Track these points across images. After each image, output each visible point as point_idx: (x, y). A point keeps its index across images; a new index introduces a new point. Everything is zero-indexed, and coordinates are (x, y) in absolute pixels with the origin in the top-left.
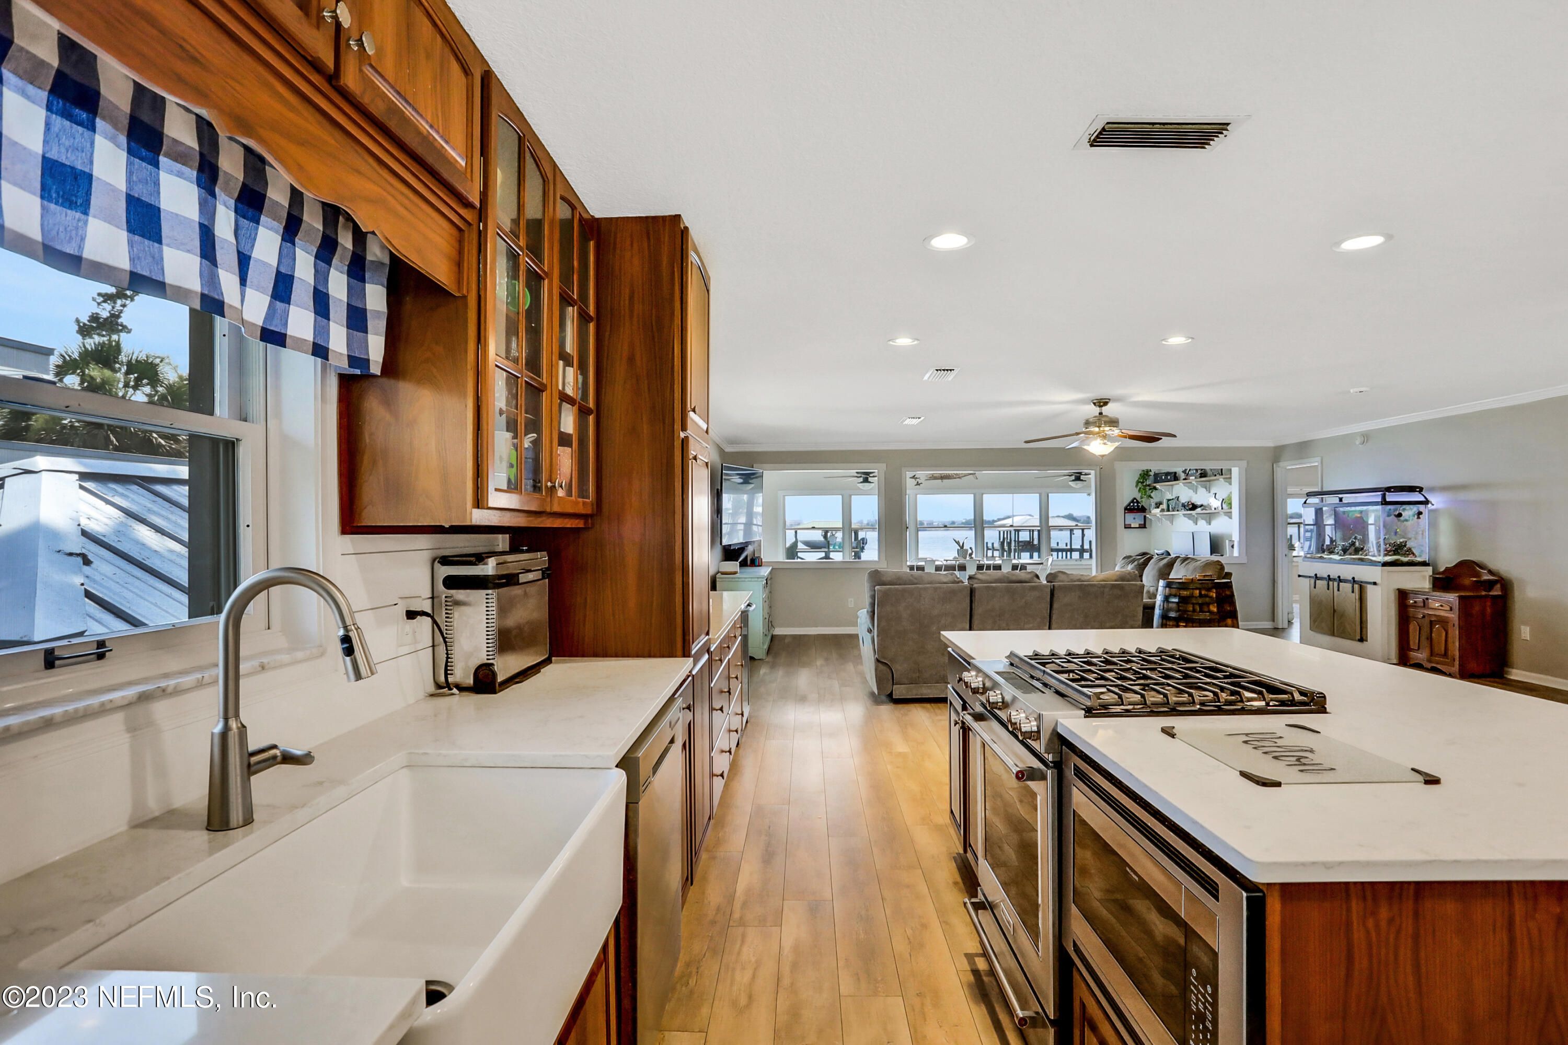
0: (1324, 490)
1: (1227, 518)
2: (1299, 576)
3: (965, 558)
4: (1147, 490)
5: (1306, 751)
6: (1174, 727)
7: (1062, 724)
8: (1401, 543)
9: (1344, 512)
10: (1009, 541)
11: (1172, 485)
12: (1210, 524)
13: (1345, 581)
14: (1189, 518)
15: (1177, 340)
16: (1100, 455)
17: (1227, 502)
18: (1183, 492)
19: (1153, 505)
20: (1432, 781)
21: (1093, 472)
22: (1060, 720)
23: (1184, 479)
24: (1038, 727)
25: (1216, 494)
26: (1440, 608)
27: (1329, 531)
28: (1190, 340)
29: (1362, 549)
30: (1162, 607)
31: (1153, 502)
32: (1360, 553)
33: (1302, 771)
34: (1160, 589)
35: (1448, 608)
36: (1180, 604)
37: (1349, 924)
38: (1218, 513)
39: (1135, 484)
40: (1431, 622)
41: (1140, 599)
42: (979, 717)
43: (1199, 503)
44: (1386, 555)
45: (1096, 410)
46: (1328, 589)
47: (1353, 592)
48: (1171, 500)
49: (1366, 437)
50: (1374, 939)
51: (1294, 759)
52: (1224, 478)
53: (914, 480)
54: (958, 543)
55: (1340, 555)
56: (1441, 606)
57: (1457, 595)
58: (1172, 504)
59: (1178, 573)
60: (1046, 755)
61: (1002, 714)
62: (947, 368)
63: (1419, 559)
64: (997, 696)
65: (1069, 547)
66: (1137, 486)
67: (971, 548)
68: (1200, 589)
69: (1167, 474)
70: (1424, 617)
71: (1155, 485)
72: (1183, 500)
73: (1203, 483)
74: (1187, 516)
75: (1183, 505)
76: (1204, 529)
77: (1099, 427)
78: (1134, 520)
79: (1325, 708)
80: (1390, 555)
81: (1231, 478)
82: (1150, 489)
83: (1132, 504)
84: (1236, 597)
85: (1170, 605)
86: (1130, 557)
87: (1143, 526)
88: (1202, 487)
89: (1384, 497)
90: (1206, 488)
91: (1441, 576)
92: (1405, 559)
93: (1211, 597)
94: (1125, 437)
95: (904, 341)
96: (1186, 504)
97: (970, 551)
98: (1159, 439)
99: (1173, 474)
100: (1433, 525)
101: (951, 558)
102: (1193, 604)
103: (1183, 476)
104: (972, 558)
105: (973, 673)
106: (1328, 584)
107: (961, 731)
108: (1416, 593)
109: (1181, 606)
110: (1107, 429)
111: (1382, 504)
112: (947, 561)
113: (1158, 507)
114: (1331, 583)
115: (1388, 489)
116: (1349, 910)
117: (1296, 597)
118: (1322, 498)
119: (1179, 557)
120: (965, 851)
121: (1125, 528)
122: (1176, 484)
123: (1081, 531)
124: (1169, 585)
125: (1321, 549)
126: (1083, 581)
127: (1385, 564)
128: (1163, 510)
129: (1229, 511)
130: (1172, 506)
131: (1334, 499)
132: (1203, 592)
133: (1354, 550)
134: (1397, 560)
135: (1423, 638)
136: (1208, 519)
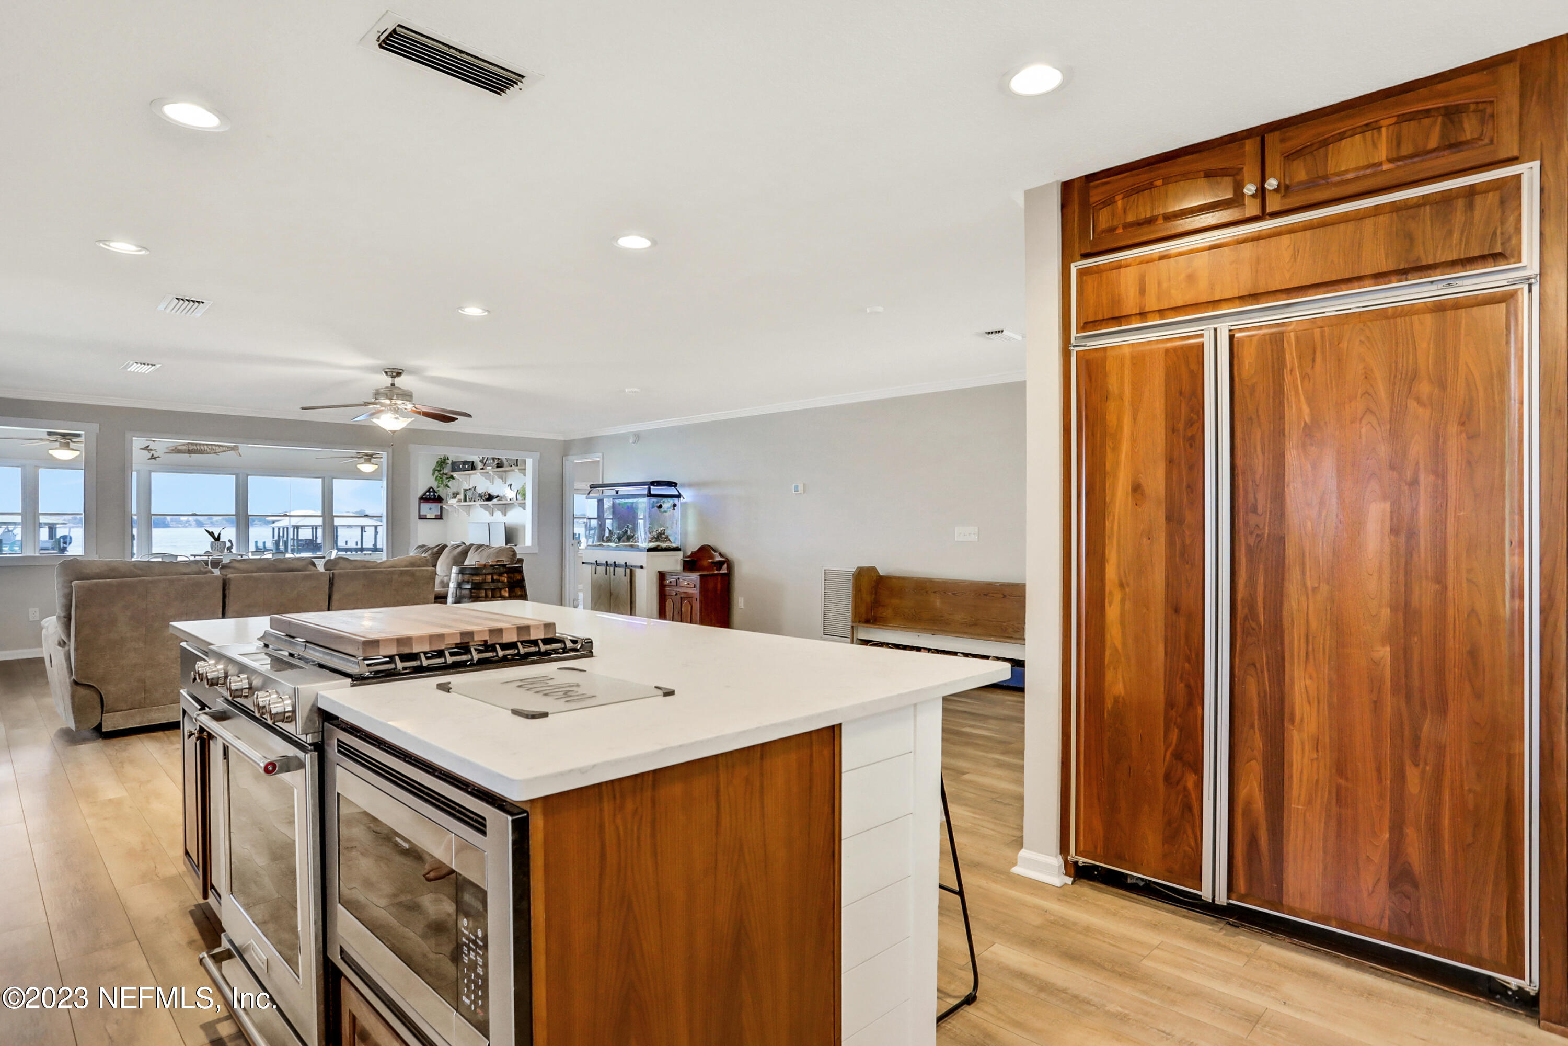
0: (605, 483)
1: (521, 509)
2: (583, 563)
3: (223, 552)
4: (444, 478)
5: (573, 686)
6: (450, 683)
7: (323, 697)
8: (661, 531)
9: (619, 504)
10: (285, 539)
11: (469, 475)
12: (505, 515)
13: (619, 566)
14: (486, 509)
15: (473, 311)
16: (390, 431)
17: (522, 493)
18: (479, 481)
19: (450, 494)
20: (669, 693)
21: (384, 454)
22: (321, 693)
23: (481, 469)
24: (294, 706)
25: (511, 485)
26: (688, 586)
27: (608, 523)
28: (486, 313)
29: (633, 536)
30: (454, 595)
31: (450, 491)
32: (631, 540)
33: (567, 701)
34: (453, 576)
35: (693, 586)
36: (473, 591)
37: (602, 827)
38: (513, 504)
39: (432, 472)
40: (681, 598)
41: (431, 585)
42: (220, 717)
43: (495, 494)
44: (650, 541)
45: (388, 381)
46: (606, 574)
47: (625, 576)
48: (467, 490)
49: (637, 437)
50: (622, 833)
51: (562, 693)
52: (519, 469)
53: (146, 452)
54: (211, 534)
55: (616, 543)
56: (688, 584)
57: (699, 574)
58: (469, 494)
59: (471, 560)
60: (303, 737)
61: (248, 703)
62: (193, 299)
63: (674, 545)
64: (241, 681)
65: (359, 546)
66: (433, 474)
67: (230, 541)
68: (492, 574)
69: (465, 463)
70: (676, 594)
71: (452, 474)
72: (480, 490)
73: (500, 474)
74: (483, 506)
75: (480, 496)
76: (500, 519)
77: (391, 399)
78: (430, 510)
79: (592, 652)
80: (653, 542)
81: (525, 469)
82: (447, 478)
83: (428, 494)
84: (526, 581)
85: (463, 592)
86: (424, 546)
87: (440, 517)
88: (499, 477)
89: (649, 490)
90: (502, 479)
91: (688, 559)
92: (664, 545)
93: (503, 582)
94: (419, 413)
95: (123, 247)
96: (483, 494)
97: (228, 544)
98: (454, 419)
99: (471, 464)
100: (684, 516)
101: (202, 553)
102: (486, 590)
103: (480, 465)
104: (231, 552)
105: (212, 662)
106: (606, 570)
107: (198, 742)
108: (671, 573)
109: (474, 593)
110: (399, 402)
111: (648, 496)
112: (195, 556)
113: (455, 497)
114: (608, 568)
115: (653, 483)
116: (601, 810)
117: (580, 587)
118: (603, 490)
119: (473, 545)
120: (205, 896)
121: (420, 518)
122: (473, 474)
123: (373, 528)
124: (462, 572)
125: (601, 538)
126: (368, 568)
127: (650, 550)
128: (460, 501)
129: (523, 502)
130: (468, 496)
131: (610, 492)
132: (495, 577)
133: (626, 537)
134: (659, 546)
135: (676, 613)
136: (504, 509)
